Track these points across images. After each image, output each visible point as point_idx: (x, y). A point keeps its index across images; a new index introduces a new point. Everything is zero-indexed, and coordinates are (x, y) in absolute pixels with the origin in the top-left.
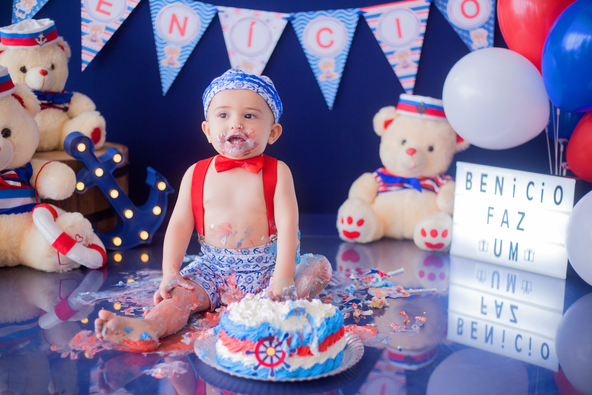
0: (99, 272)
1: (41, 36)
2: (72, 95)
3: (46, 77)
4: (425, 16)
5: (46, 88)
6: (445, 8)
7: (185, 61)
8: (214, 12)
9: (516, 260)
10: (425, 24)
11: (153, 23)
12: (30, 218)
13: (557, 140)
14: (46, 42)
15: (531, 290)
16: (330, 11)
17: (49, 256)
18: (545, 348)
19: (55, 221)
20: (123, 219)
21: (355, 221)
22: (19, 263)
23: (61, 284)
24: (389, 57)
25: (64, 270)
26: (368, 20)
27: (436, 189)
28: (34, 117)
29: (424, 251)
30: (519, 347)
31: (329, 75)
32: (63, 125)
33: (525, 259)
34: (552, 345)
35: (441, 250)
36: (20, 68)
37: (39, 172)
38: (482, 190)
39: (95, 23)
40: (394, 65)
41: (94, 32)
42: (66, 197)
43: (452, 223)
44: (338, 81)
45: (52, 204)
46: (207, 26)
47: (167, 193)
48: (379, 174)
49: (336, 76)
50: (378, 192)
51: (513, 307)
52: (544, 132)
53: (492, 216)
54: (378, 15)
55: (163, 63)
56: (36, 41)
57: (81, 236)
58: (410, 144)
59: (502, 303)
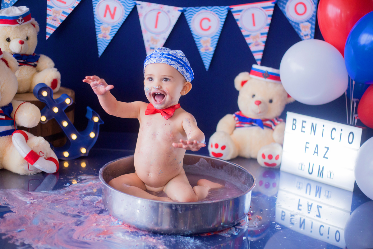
0: (54, 175)
1: (21, 18)
2: (39, 57)
3: (23, 45)
4: (271, 12)
5: (23, 52)
6: (284, 8)
7: (113, 35)
8: (134, 4)
9: (322, 177)
10: (270, 18)
11: (94, 10)
12: (10, 139)
13: (352, 100)
14: (23, 22)
15: (331, 197)
16: (210, 7)
17: (22, 165)
18: (338, 234)
19: (26, 142)
20: (70, 140)
21: (220, 146)
22: (2, 168)
23: (29, 182)
24: (246, 38)
25: (32, 173)
26: (234, 14)
27: (273, 127)
28: (14, 73)
29: (263, 167)
30: (322, 233)
31: (207, 49)
32: (33, 76)
33: (327, 177)
34: (342, 233)
35: (274, 167)
36: (6, 38)
37: (17, 109)
38: (302, 131)
39: (56, 8)
40: (250, 44)
41: (55, 14)
42: (34, 126)
43: (282, 151)
44: (213, 53)
45: (25, 130)
46: (128, 13)
47: (99, 124)
48: (237, 116)
49: (212, 49)
50: (236, 127)
51: (318, 207)
52: (344, 95)
53: (308, 148)
54: (240, 11)
55: (99, 36)
56: (17, 22)
57: (43, 152)
58: (258, 98)
59: (312, 204)
